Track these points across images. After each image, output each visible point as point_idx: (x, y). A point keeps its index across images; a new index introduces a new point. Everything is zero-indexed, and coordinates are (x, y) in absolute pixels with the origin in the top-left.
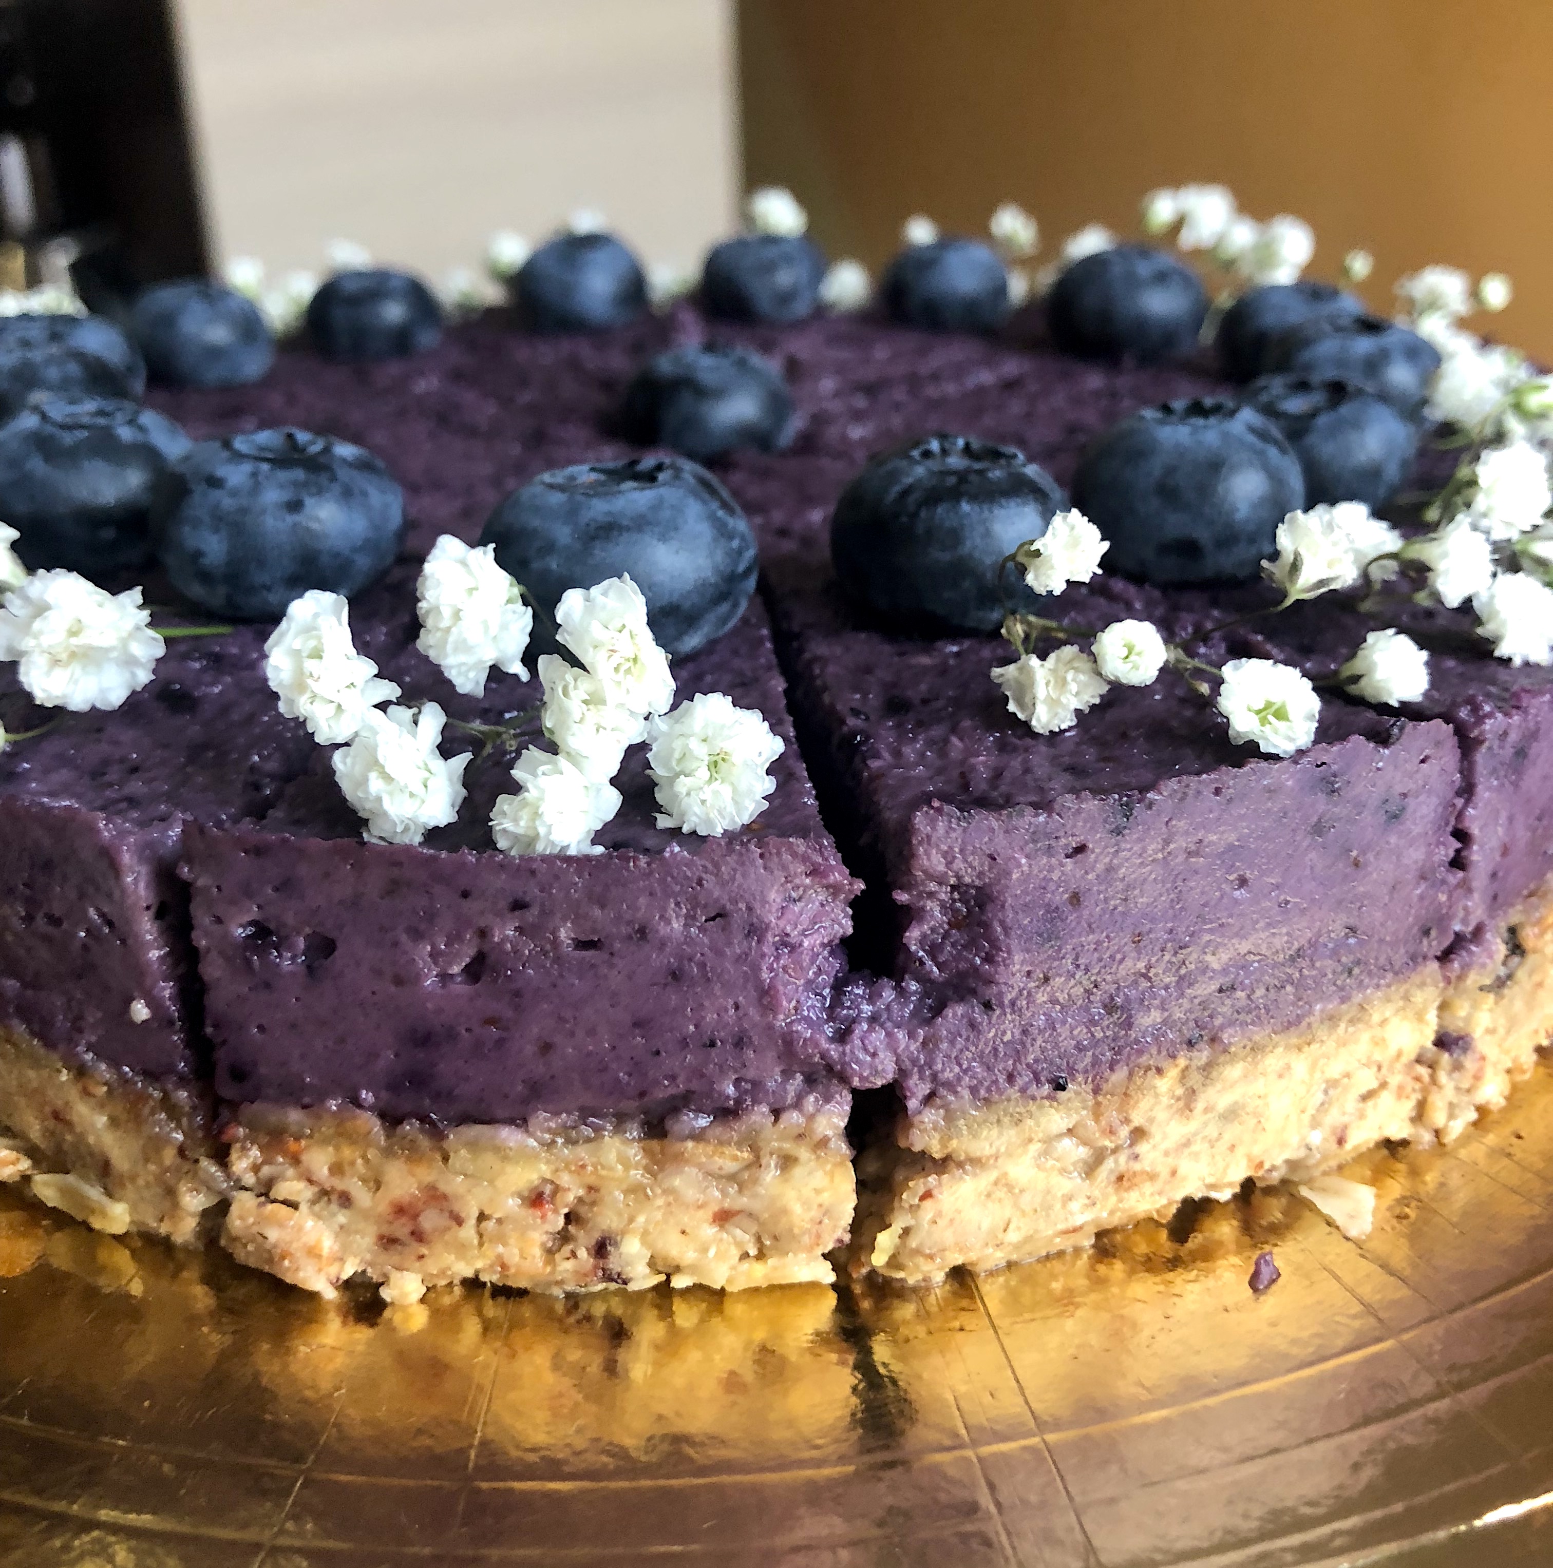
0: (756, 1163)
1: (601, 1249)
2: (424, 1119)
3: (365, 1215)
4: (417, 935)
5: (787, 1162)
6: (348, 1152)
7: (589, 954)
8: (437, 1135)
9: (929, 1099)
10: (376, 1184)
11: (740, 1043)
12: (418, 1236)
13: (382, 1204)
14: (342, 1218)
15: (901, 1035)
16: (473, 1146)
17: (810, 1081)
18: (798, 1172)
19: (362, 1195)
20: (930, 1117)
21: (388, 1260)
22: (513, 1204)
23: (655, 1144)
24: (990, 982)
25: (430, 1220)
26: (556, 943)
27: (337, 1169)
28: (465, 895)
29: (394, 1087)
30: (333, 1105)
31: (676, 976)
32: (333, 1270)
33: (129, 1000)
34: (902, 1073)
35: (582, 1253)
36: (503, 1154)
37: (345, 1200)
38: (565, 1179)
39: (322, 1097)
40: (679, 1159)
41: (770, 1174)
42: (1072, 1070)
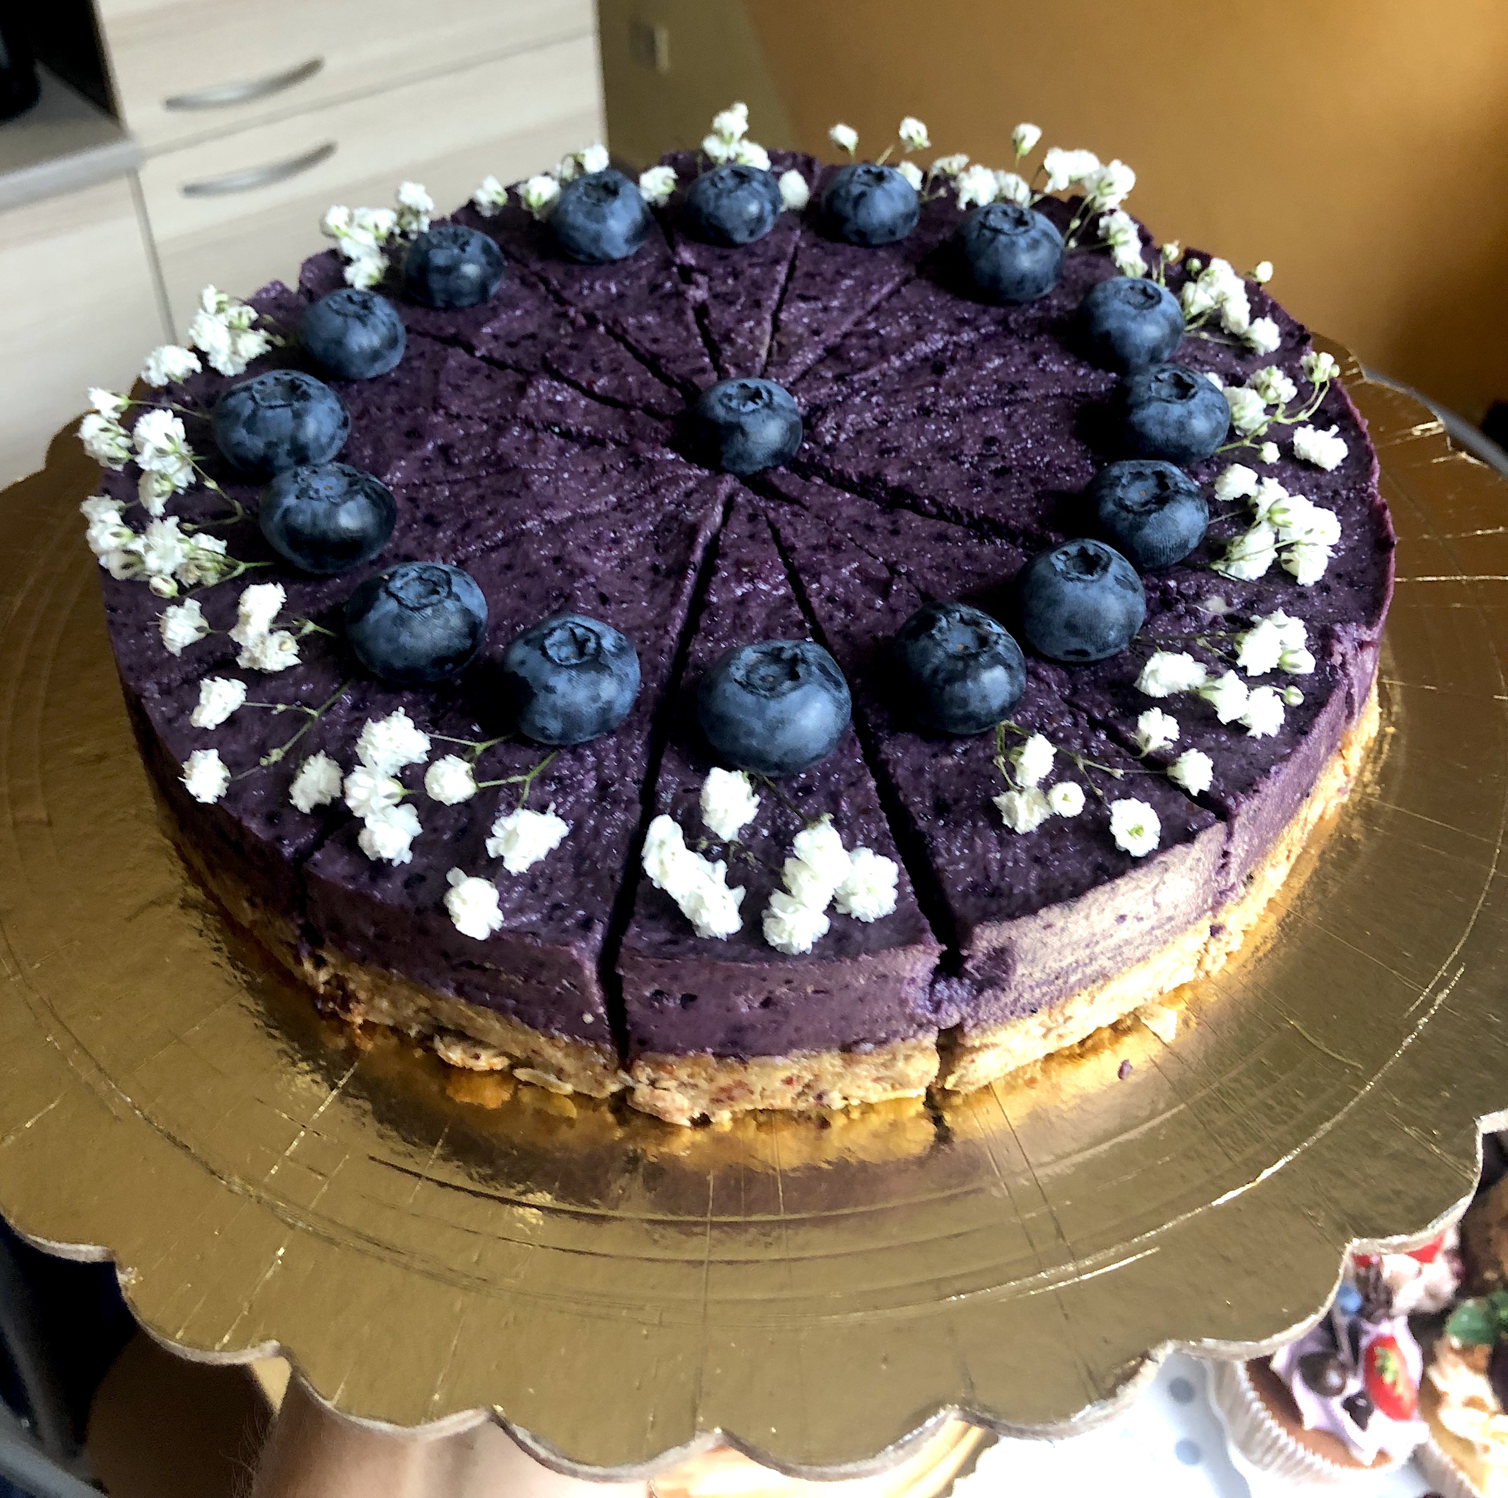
0: (894, 1058)
1: (820, 1097)
2: (736, 1056)
3: (705, 1092)
4: (738, 993)
5: (907, 1058)
6: (697, 1069)
7: (820, 996)
8: (743, 1062)
9: (975, 1026)
10: (711, 1080)
11: (889, 1019)
12: (731, 1098)
13: (714, 1087)
14: (692, 1093)
15: (963, 1006)
16: (762, 1066)
17: (920, 1026)
18: (913, 1060)
19: (703, 1084)
20: (974, 1033)
21: (714, 1108)
22: (778, 1084)
23: (846, 1056)
24: (1004, 980)
25: (736, 1093)
26: (806, 993)
27: (691, 1076)
28: (764, 980)
29: (722, 1045)
30: (691, 1053)
31: (861, 1000)
32: (688, 1114)
33: (581, 1014)
34: (963, 1019)
35: (811, 1100)
36: (776, 1068)
37: (695, 1086)
38: (804, 1073)
39: (685, 1051)
40: (859, 1062)
41: (900, 1064)
42: (1040, 1005)
